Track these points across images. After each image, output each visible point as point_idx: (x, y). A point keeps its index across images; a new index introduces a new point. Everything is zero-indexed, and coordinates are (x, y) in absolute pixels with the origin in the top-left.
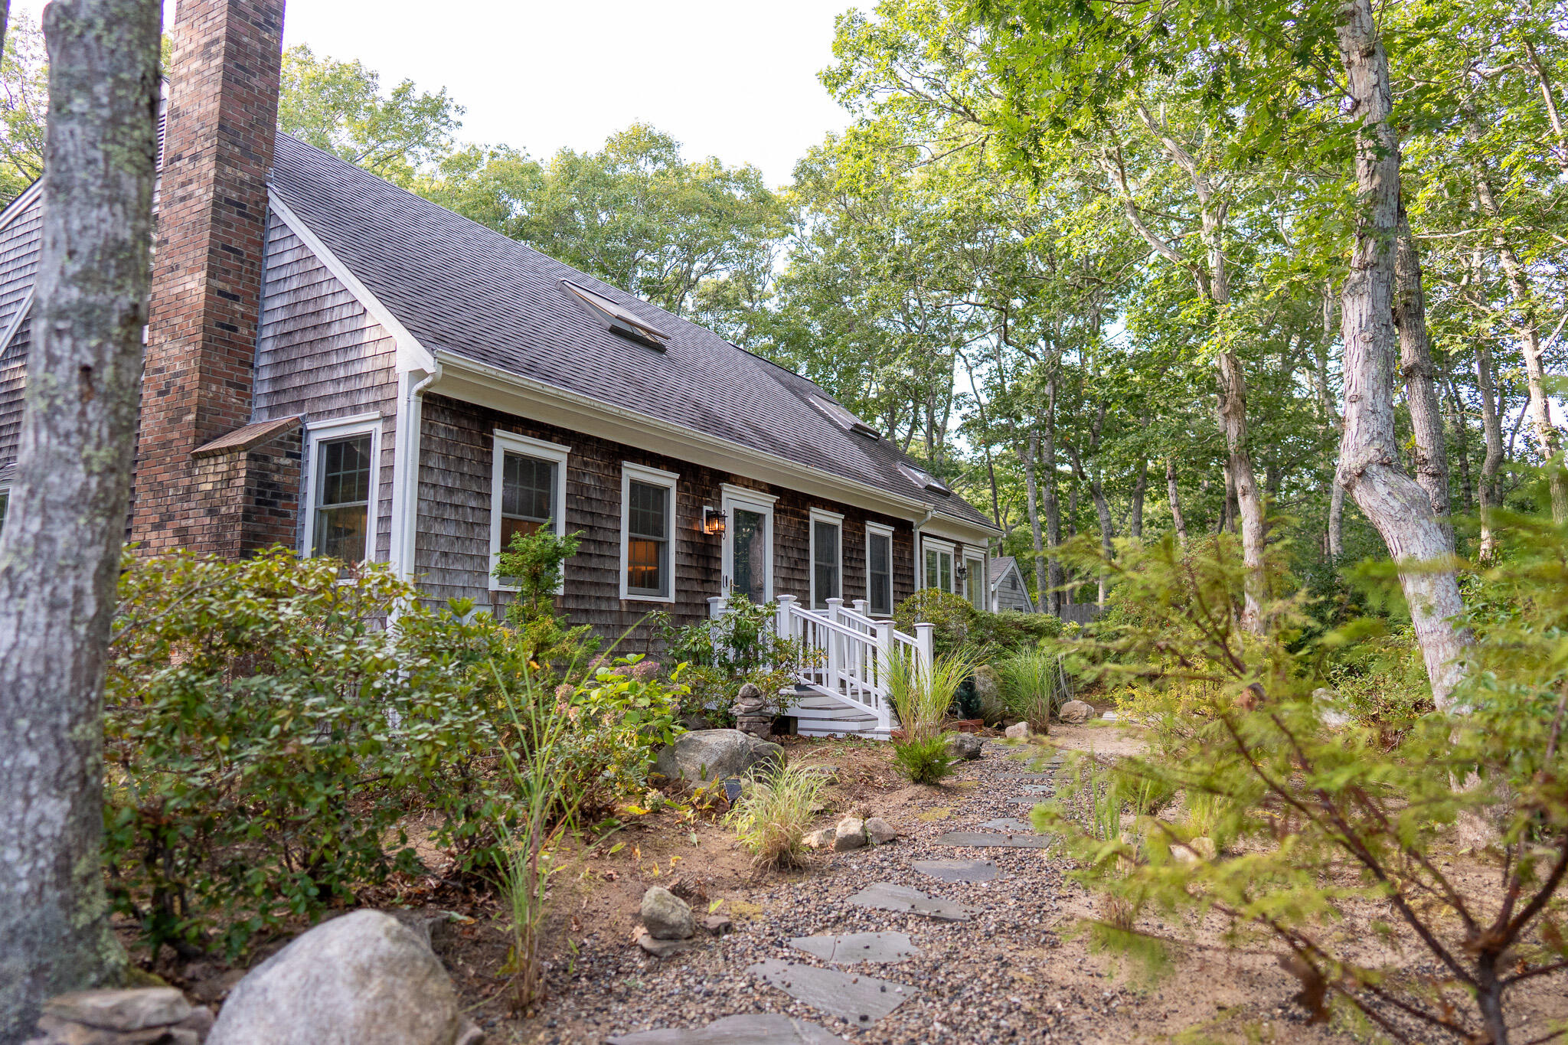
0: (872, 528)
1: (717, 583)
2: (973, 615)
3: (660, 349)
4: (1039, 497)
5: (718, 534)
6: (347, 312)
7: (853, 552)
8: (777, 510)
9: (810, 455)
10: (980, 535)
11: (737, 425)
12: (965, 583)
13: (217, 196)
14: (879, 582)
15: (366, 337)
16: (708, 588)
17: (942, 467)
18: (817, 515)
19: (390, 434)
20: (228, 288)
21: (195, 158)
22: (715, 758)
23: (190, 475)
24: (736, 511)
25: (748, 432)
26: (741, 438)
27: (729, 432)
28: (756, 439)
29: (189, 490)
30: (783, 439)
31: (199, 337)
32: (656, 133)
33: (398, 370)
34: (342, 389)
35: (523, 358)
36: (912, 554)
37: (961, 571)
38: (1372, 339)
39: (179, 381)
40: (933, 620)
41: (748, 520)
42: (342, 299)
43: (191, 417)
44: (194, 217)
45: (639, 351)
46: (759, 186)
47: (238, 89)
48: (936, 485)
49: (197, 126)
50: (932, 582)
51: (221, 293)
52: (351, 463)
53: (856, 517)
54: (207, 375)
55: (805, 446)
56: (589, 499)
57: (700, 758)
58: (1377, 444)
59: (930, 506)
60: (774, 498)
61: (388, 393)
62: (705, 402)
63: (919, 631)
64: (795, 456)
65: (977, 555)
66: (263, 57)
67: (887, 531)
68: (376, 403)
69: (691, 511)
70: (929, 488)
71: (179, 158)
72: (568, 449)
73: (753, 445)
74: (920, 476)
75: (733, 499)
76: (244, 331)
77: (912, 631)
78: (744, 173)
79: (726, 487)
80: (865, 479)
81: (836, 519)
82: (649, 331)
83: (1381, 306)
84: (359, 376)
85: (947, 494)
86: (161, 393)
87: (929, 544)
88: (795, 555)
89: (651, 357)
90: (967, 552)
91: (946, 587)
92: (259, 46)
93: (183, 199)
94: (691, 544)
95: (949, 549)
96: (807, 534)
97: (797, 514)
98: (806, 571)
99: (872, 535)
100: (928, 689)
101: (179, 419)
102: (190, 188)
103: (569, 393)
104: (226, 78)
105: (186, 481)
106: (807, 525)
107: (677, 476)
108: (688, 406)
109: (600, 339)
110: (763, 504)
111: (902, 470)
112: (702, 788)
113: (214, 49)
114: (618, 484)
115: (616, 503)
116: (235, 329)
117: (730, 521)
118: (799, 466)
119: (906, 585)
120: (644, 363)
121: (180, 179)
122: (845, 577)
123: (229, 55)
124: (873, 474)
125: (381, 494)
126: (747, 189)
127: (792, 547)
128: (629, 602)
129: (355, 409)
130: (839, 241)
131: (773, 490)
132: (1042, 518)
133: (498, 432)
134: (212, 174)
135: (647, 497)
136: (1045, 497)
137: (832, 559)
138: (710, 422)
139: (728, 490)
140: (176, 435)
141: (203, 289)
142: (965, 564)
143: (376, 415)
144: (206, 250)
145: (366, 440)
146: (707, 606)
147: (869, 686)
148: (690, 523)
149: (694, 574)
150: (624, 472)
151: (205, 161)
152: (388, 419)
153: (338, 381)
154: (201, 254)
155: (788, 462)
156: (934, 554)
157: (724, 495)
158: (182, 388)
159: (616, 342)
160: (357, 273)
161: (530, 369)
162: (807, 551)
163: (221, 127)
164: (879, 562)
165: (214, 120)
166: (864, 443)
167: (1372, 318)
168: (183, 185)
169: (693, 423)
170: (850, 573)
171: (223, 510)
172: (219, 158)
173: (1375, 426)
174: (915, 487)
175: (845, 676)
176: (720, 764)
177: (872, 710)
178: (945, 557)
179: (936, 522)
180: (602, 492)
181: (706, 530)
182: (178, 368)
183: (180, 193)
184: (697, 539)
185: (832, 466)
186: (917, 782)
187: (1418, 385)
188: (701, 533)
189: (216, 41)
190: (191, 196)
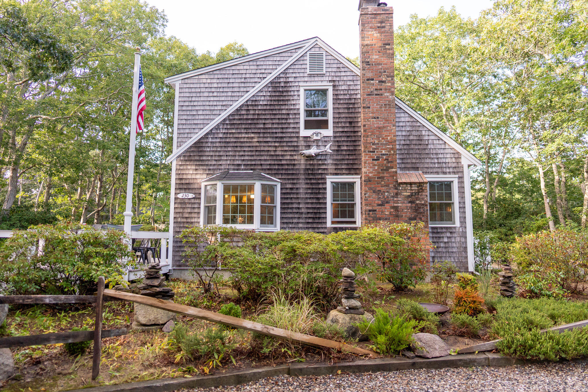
6: (436, 142)
15: (447, 151)
19: (461, 182)
21: (382, 82)
29: (397, 194)
33: (462, 163)
34: (437, 166)
39: (385, 157)
42: (433, 137)
43: (394, 170)
49: (382, 71)
52: (440, 189)
61: (458, 170)
68: (454, 172)
71: (372, 79)
84: (445, 163)
86: (374, 160)
93: (377, 95)
101: (387, 170)
105: (396, 191)
121: (375, 87)
125: (460, 200)
129: (444, 173)
140: (386, 175)
141: (394, 127)
144: (394, 115)
151: (388, 84)
152: (461, 177)
153: (435, 163)
154: (392, 117)
168: (376, 89)
182: (384, 152)
189: (388, 44)
190: (382, 95)
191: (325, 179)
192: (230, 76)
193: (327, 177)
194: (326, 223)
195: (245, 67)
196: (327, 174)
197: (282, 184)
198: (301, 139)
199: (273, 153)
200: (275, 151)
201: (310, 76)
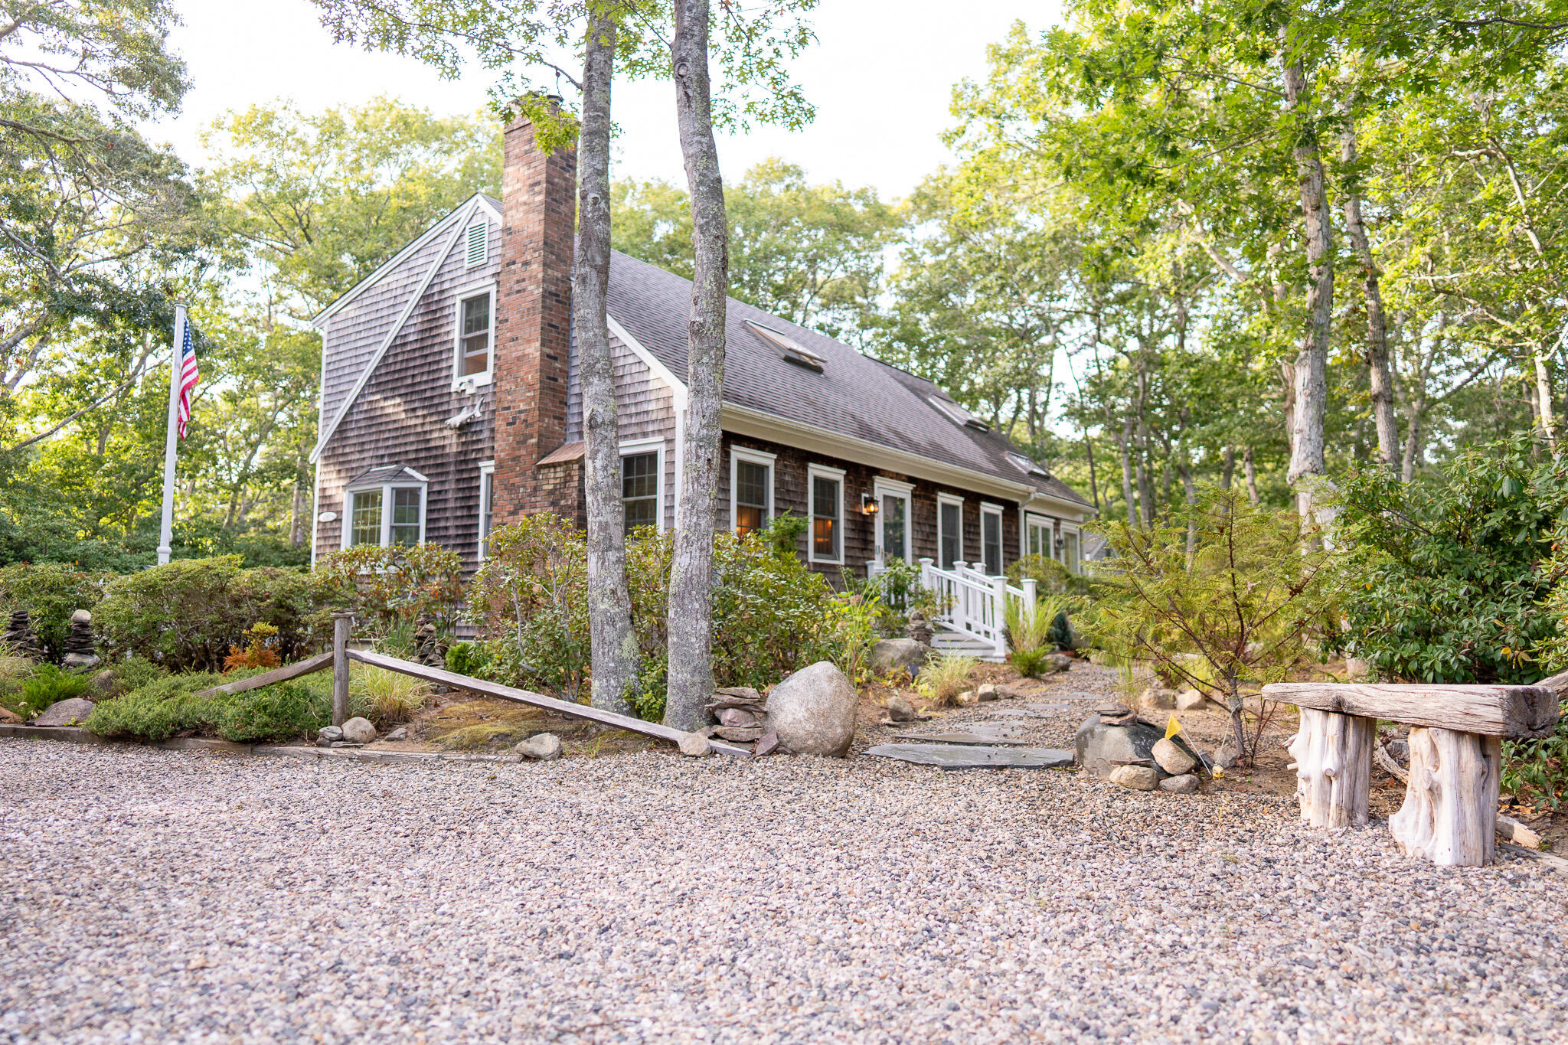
0: (986, 507)
1: (872, 551)
2: (1068, 576)
3: (818, 370)
4: (1132, 476)
5: (872, 514)
6: (635, 369)
7: (971, 526)
8: (914, 496)
9: (937, 451)
10: (1076, 511)
11: (883, 431)
12: (1062, 552)
13: (545, 291)
14: (992, 551)
15: (651, 386)
16: (866, 554)
17: (1044, 451)
18: (943, 498)
19: (671, 452)
20: (552, 353)
21: (526, 263)
22: (899, 654)
23: (535, 479)
24: (885, 497)
25: (891, 436)
26: (887, 442)
27: (877, 437)
28: (897, 441)
29: (535, 489)
30: (916, 439)
31: (538, 386)
32: (788, 163)
33: (675, 409)
34: (634, 420)
35: (744, 393)
36: (1018, 528)
37: (1059, 542)
38: (1310, 394)
39: (523, 416)
40: (1035, 577)
41: (895, 503)
42: (631, 360)
43: (534, 440)
44: (530, 305)
45: (806, 374)
46: (876, 202)
47: (554, 214)
48: (1037, 470)
49: (527, 241)
50: (1035, 550)
51: (549, 356)
52: (641, 471)
53: (973, 499)
54: (543, 412)
55: (933, 444)
56: (788, 491)
57: (890, 654)
58: (1310, 459)
59: (1032, 489)
60: (911, 486)
61: (668, 424)
62: (858, 414)
63: (1025, 586)
64: (927, 453)
65: (1073, 528)
66: (566, 190)
67: (997, 510)
68: (660, 431)
69: (854, 498)
70: (1032, 473)
71: (514, 263)
72: (775, 456)
73: (896, 446)
74: (1023, 462)
75: (882, 487)
76: (561, 381)
77: (1018, 585)
78: (863, 191)
79: (878, 479)
80: (981, 469)
81: (957, 501)
82: (811, 358)
83: (1317, 373)
84: (647, 412)
85: (1047, 478)
86: (509, 424)
87: (1032, 520)
88: (927, 529)
89: (813, 378)
90: (1063, 525)
91: (1046, 553)
92: (563, 184)
93: (518, 292)
94: (853, 522)
95: (1049, 524)
96: (935, 513)
97: (927, 498)
98: (935, 542)
99: (986, 514)
100: (1032, 620)
101: (524, 442)
102: (523, 284)
103: (777, 418)
104: (547, 209)
105: (533, 483)
106: (935, 507)
107: (844, 472)
108: (848, 418)
109: (780, 369)
110: (905, 491)
111: (1010, 459)
112: (894, 670)
113: (537, 189)
114: (806, 479)
115: (805, 494)
116: (555, 380)
117: (881, 504)
118: (931, 461)
119: (1013, 552)
120: (812, 385)
121: (516, 278)
122: (965, 547)
123: (548, 193)
124: (986, 464)
125: (667, 491)
126: (865, 205)
127: (925, 522)
128: (815, 564)
129: (645, 434)
130: (948, 251)
131: (911, 480)
132: (1136, 495)
133: (734, 447)
134: (540, 276)
135: (825, 488)
136: (1138, 475)
137: (954, 532)
138: (866, 431)
139: (878, 481)
140: (523, 452)
141: (538, 354)
142: (1062, 537)
143: (662, 438)
144: (539, 328)
145: (653, 457)
146: (866, 567)
147: (987, 627)
148: (853, 506)
149: (856, 544)
150: (810, 471)
151: (535, 266)
152: (670, 441)
153: (631, 415)
154: (536, 332)
155: (922, 459)
156: (1036, 528)
157: (876, 485)
158: (525, 421)
159: (791, 370)
160: (642, 342)
161: (751, 402)
162: (935, 526)
163: (545, 243)
164: (991, 535)
165: (540, 238)
166: (977, 436)
167: (1311, 380)
168: (518, 282)
169: (855, 433)
170: (969, 543)
171: (563, 502)
172: (546, 265)
173: (1310, 448)
174: (1019, 473)
175: (970, 620)
176: (903, 658)
177: (990, 642)
178: (1046, 531)
179: (1039, 502)
180: (796, 485)
181: (865, 511)
182: (522, 407)
183: (516, 287)
184: (858, 518)
185: (954, 459)
186: (1025, 676)
187: (1381, 408)
188: (861, 514)
189: (538, 183)
190: (524, 290)
191: (478, 469)
192: (379, 298)
193: (481, 464)
194: (476, 553)
195: (396, 277)
196: (480, 459)
197: (429, 484)
198: (454, 396)
199: (419, 429)
200: (423, 424)
201: (471, 271)
